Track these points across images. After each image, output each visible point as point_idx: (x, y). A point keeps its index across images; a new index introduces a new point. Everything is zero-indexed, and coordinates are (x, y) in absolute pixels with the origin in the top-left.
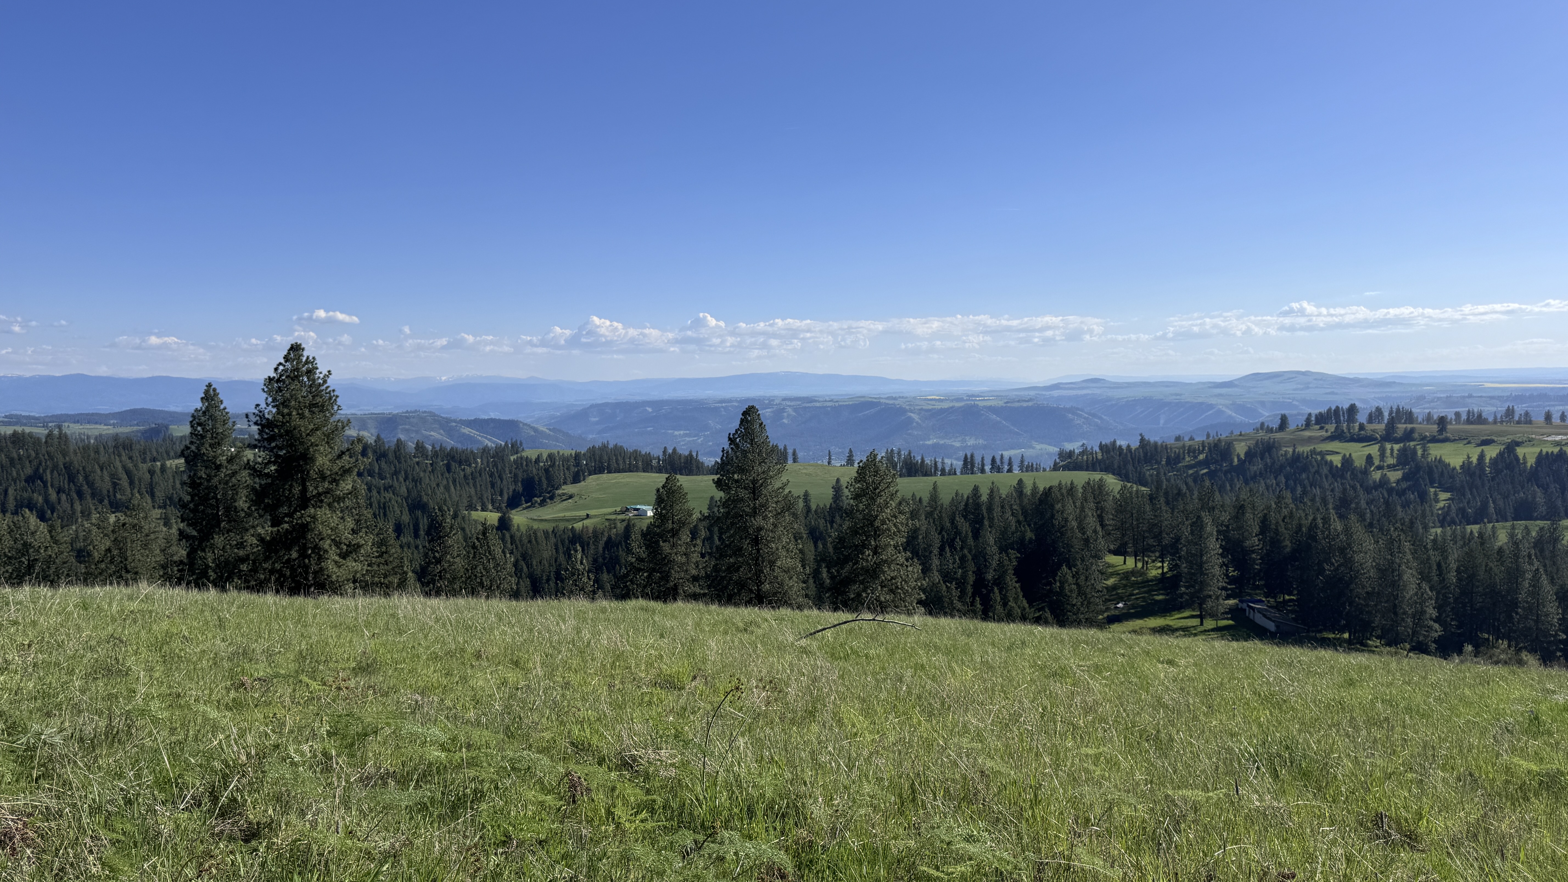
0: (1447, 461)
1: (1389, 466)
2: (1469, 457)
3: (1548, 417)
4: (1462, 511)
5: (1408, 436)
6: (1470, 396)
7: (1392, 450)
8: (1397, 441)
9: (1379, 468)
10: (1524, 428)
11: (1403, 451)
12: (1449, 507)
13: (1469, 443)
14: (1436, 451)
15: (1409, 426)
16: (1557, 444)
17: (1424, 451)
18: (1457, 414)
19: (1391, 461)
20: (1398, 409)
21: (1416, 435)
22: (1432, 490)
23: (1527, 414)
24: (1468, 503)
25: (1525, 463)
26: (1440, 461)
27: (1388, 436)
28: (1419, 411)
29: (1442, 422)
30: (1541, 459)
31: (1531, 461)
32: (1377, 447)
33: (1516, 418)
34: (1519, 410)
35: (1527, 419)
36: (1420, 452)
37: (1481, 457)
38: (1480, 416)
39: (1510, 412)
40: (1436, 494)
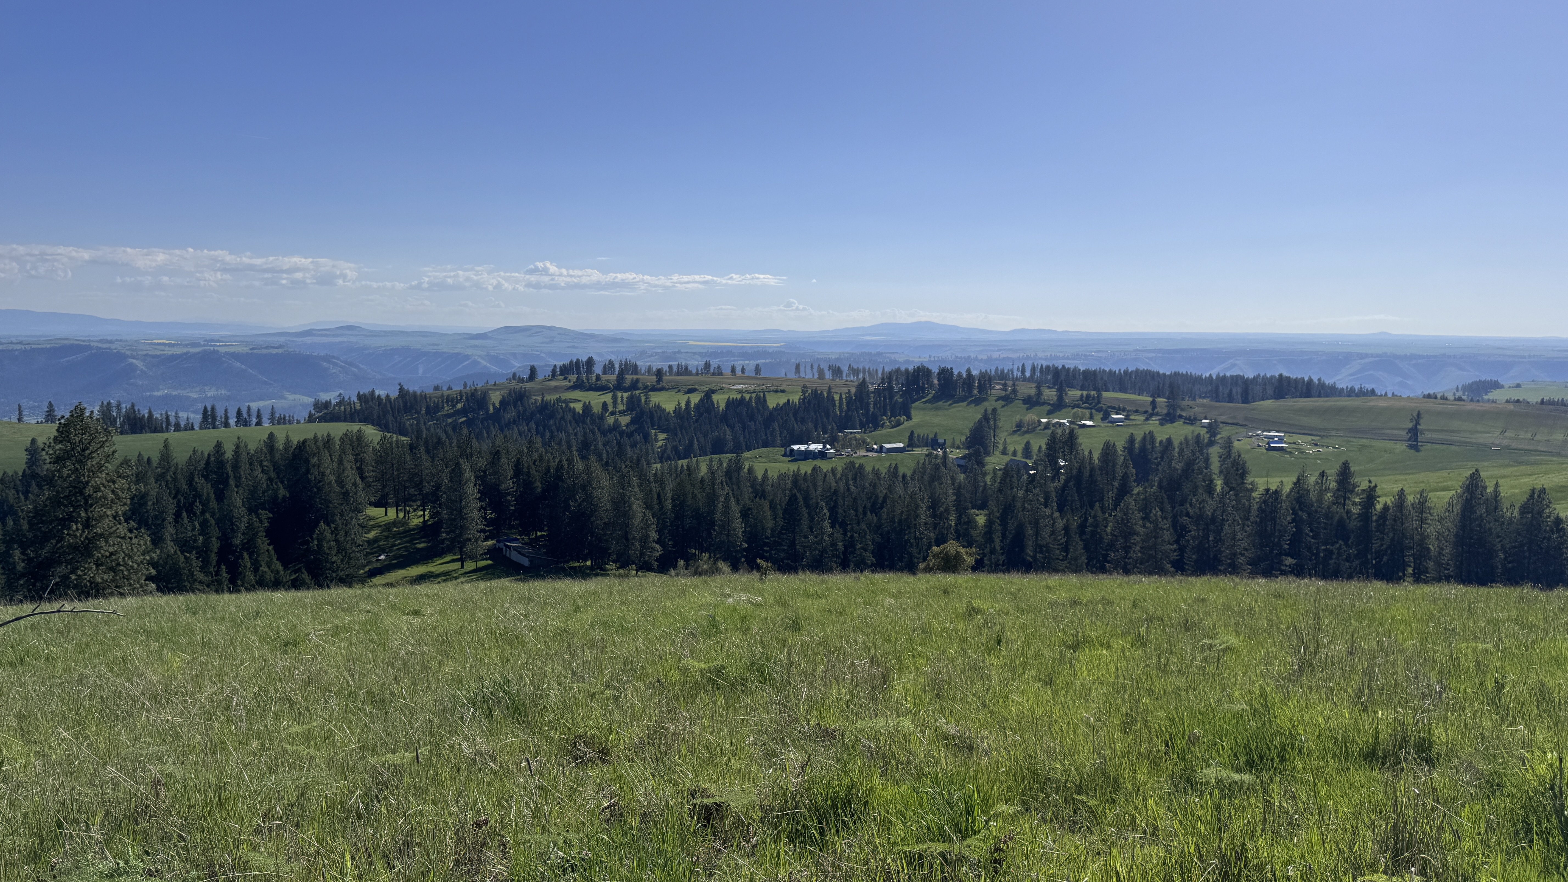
0: (664, 406)
1: (620, 412)
2: (679, 403)
3: (733, 370)
4: (675, 448)
5: (634, 386)
6: (679, 352)
7: (622, 397)
8: (626, 390)
9: (613, 413)
10: (717, 379)
11: (630, 398)
12: (666, 445)
13: (679, 391)
14: (656, 398)
15: (635, 377)
16: (740, 391)
17: (647, 398)
18: (670, 367)
19: (621, 407)
20: (626, 362)
21: (640, 385)
22: (653, 431)
23: (719, 367)
24: (680, 441)
25: (718, 407)
26: (659, 407)
27: (619, 386)
28: (642, 365)
29: (659, 373)
30: (730, 403)
31: (722, 406)
32: (610, 395)
33: (712, 371)
34: (714, 363)
35: (719, 372)
36: (643, 399)
37: (688, 403)
38: (686, 368)
39: (707, 365)
40: (656, 435)
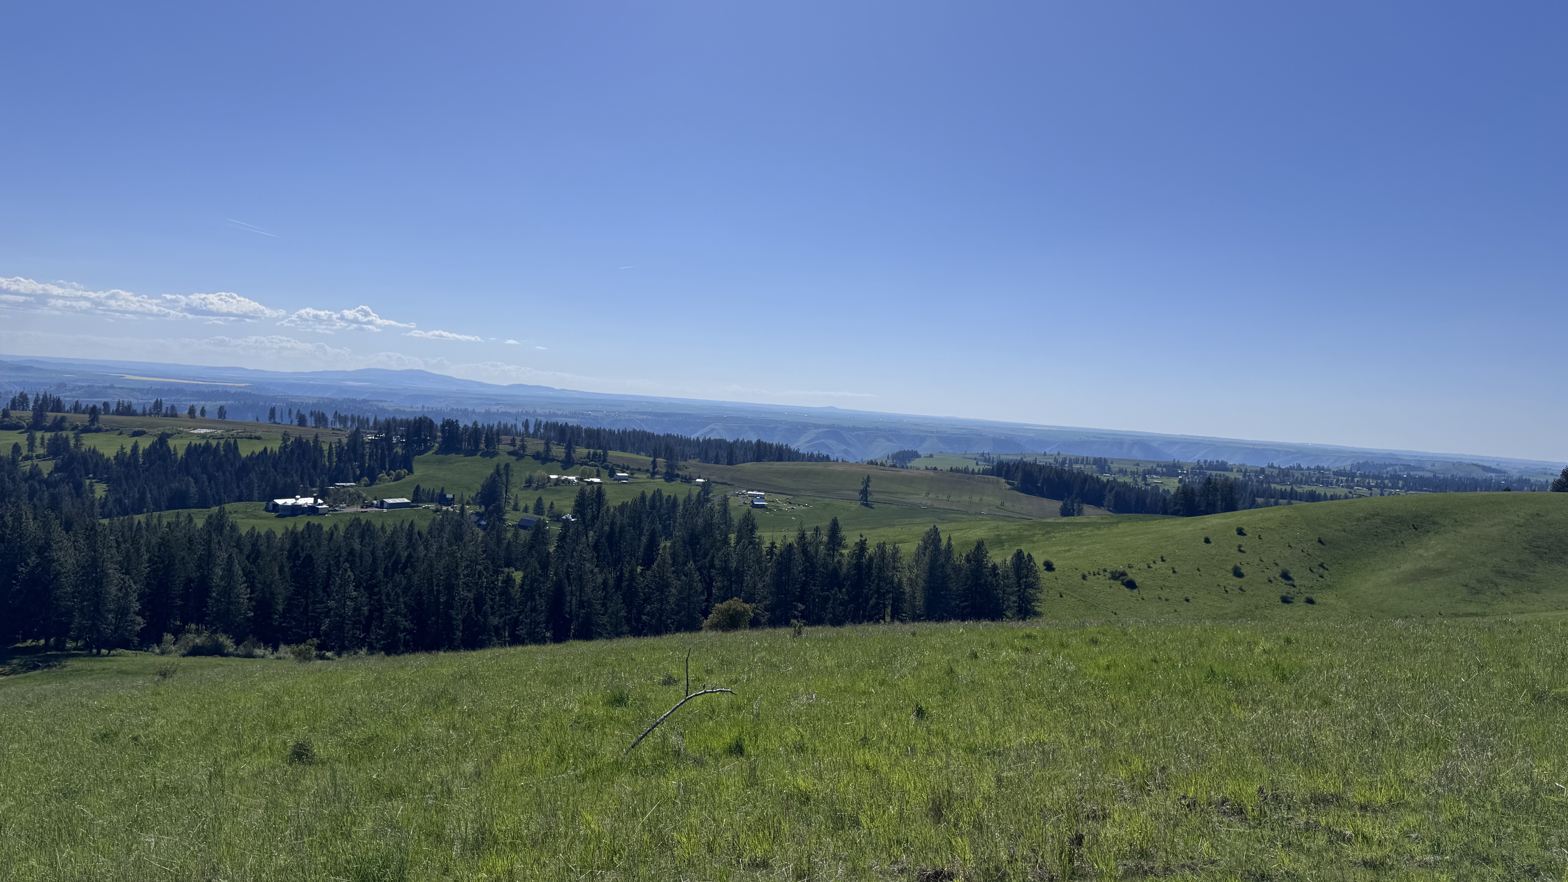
0: (101, 451)
1: (38, 457)
2: (122, 448)
3: (192, 411)
5: (58, 425)
7: (42, 439)
8: (48, 429)
9: (27, 458)
11: (54, 442)
12: (107, 497)
13: (121, 434)
14: (89, 441)
15: (60, 415)
17: (77, 441)
18: (106, 405)
19: (41, 451)
20: (45, 396)
21: (67, 425)
22: (88, 482)
23: (173, 407)
24: (125, 493)
25: (176, 454)
26: (94, 451)
27: (37, 424)
28: (68, 401)
29: (94, 412)
30: (191, 450)
31: (181, 453)
32: (26, 435)
33: (164, 411)
34: (167, 403)
35: (173, 413)
36: (72, 443)
37: (135, 448)
38: (129, 407)
39: (158, 405)
40: (91, 485)
